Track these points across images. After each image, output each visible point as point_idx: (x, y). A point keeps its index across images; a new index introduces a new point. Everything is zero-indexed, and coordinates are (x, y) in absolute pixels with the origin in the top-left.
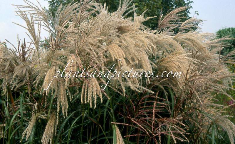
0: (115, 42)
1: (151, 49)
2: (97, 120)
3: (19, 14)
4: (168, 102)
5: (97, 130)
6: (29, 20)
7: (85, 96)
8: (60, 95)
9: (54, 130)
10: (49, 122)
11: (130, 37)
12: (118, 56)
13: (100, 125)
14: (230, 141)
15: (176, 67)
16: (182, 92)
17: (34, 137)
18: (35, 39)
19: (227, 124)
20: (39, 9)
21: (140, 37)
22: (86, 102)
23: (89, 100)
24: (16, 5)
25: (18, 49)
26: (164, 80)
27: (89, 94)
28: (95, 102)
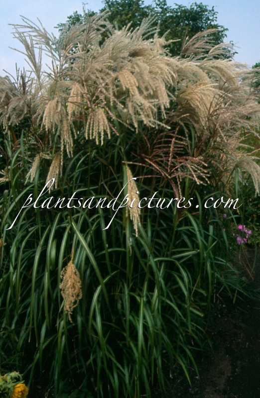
0: (126, 68)
1: (171, 79)
2: (107, 160)
3: (17, 35)
4: (188, 141)
5: (108, 172)
6: (28, 44)
7: (91, 131)
8: (63, 131)
9: (60, 171)
10: (53, 162)
11: (143, 61)
12: (129, 85)
13: (110, 167)
14: (255, 185)
15: (199, 99)
16: (204, 129)
17: (39, 180)
18: (35, 67)
19: (252, 166)
20: (40, 30)
21: (158, 63)
22: (91, 138)
23: (94, 135)
24: (13, 25)
25: (18, 80)
26: (185, 115)
27: (94, 128)
28: (102, 138)
